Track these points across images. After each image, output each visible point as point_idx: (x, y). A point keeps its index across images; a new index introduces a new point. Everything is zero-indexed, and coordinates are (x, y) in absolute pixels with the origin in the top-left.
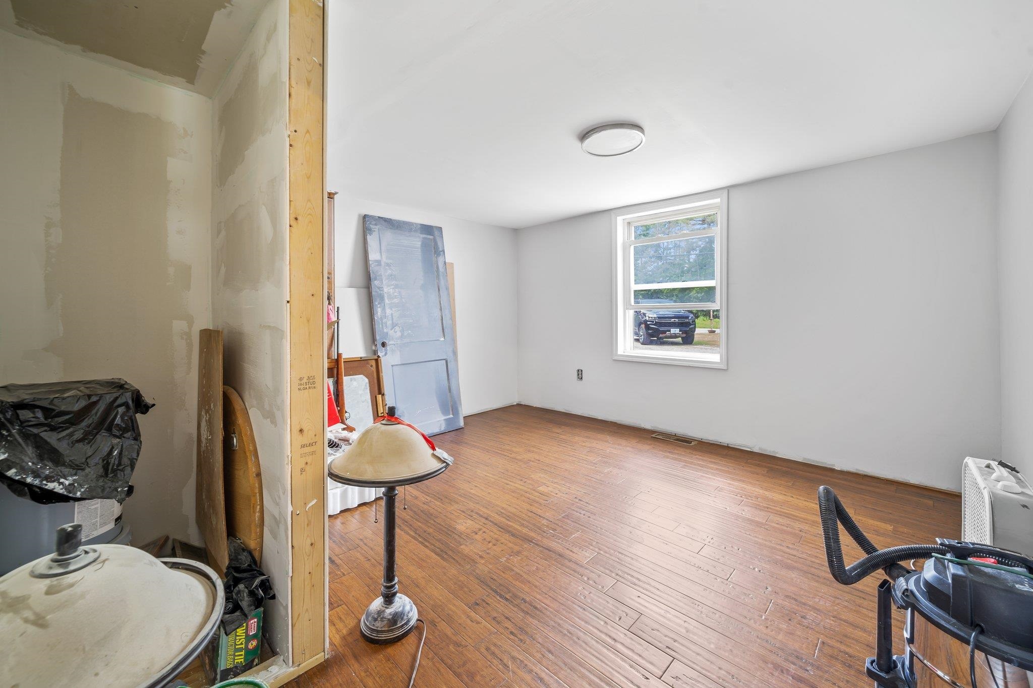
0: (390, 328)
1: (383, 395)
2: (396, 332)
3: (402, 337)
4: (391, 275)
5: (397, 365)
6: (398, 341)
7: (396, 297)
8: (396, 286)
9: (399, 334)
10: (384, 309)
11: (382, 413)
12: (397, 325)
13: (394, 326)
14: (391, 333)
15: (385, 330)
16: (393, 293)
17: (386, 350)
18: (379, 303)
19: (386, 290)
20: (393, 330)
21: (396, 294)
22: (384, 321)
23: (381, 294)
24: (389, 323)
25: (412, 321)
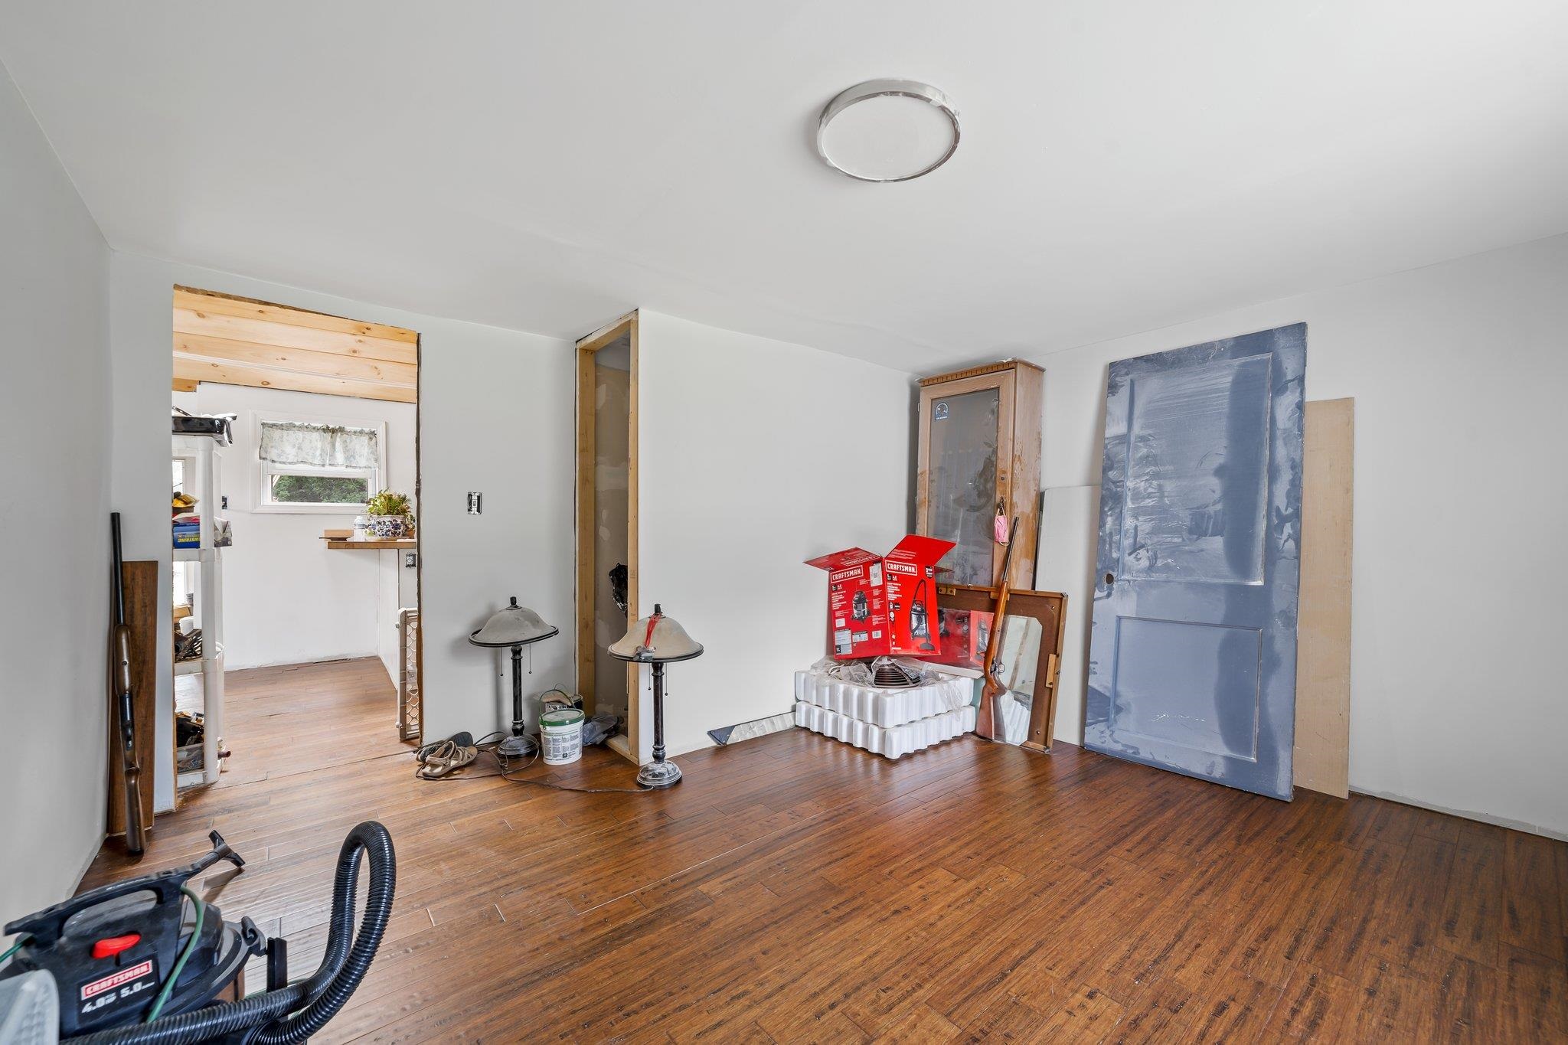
0: (1127, 552)
1: (1058, 656)
2: (1138, 560)
3: (1151, 568)
4: (1148, 457)
5: (1129, 618)
6: (1141, 575)
7: (1149, 496)
8: (1156, 476)
9: (1144, 563)
10: (1120, 518)
11: (1051, 684)
12: (1142, 546)
13: (1136, 548)
14: (1130, 560)
15: (1115, 555)
16: (1146, 489)
17: (1110, 589)
18: (1109, 510)
19: (1130, 484)
20: (1134, 555)
21: (1150, 490)
22: (1116, 538)
23: (1117, 492)
24: (1127, 542)
25: (1180, 540)
